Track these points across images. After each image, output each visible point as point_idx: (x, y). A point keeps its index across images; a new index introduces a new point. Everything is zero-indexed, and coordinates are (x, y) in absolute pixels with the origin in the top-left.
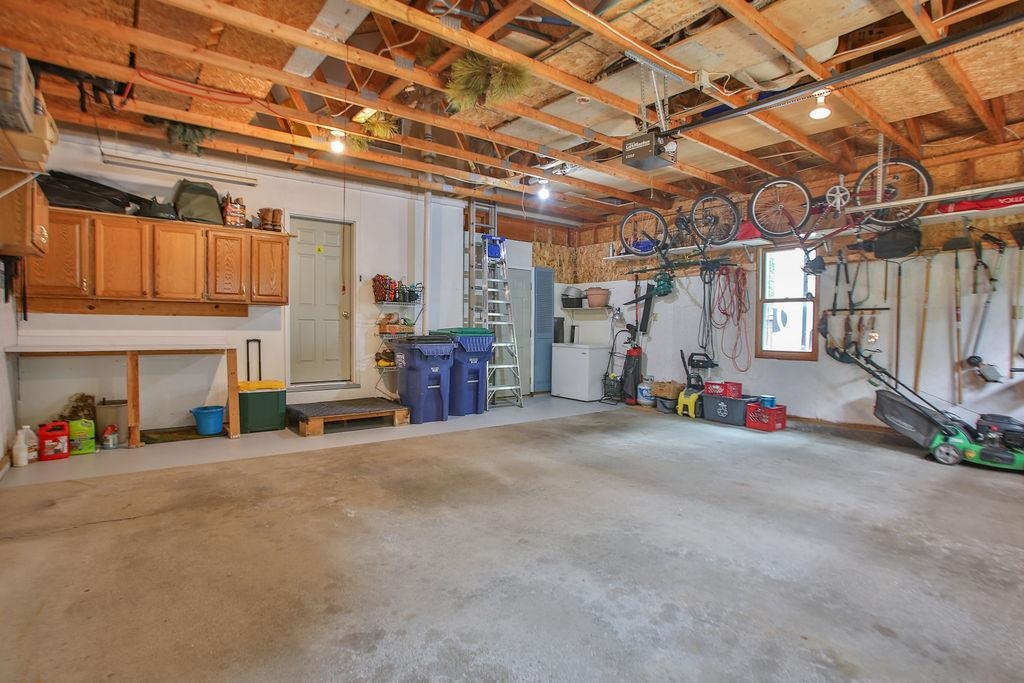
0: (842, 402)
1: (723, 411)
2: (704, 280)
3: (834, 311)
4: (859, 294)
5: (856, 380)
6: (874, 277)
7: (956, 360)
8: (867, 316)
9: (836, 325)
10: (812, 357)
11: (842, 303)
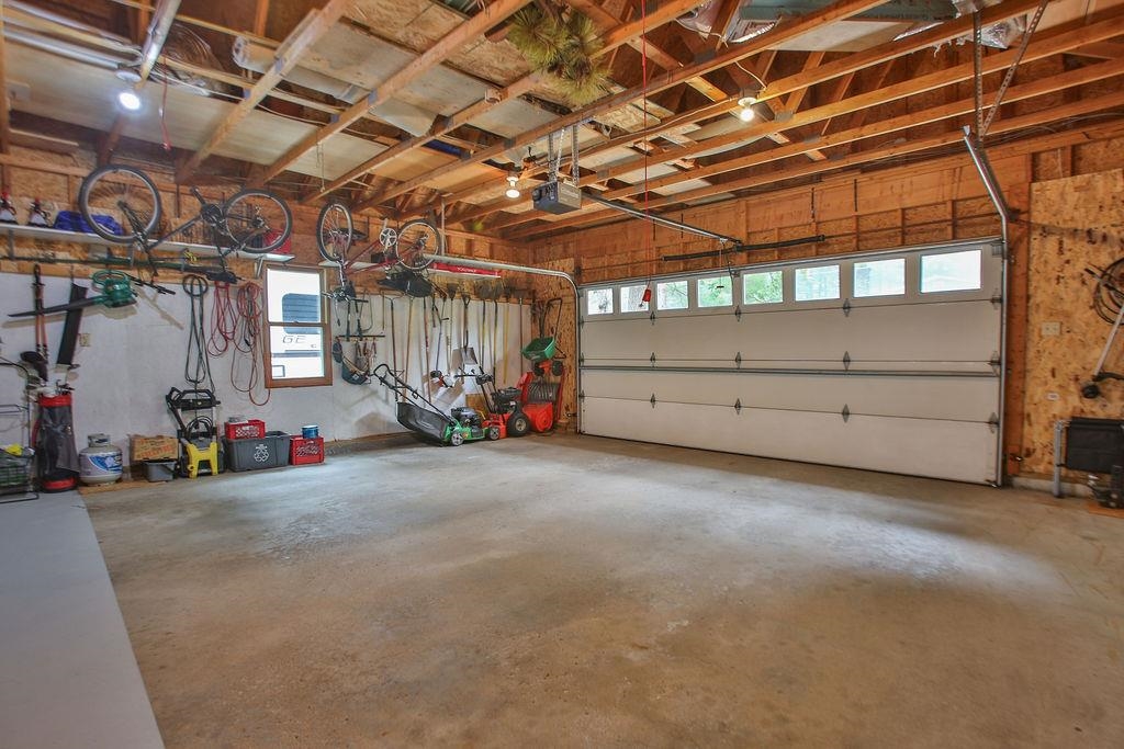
0: (355, 420)
1: (261, 455)
2: (191, 294)
3: (348, 336)
4: (365, 324)
5: (363, 399)
6: (375, 310)
7: (425, 374)
8: (370, 342)
9: (347, 348)
10: (325, 381)
11: (353, 330)
